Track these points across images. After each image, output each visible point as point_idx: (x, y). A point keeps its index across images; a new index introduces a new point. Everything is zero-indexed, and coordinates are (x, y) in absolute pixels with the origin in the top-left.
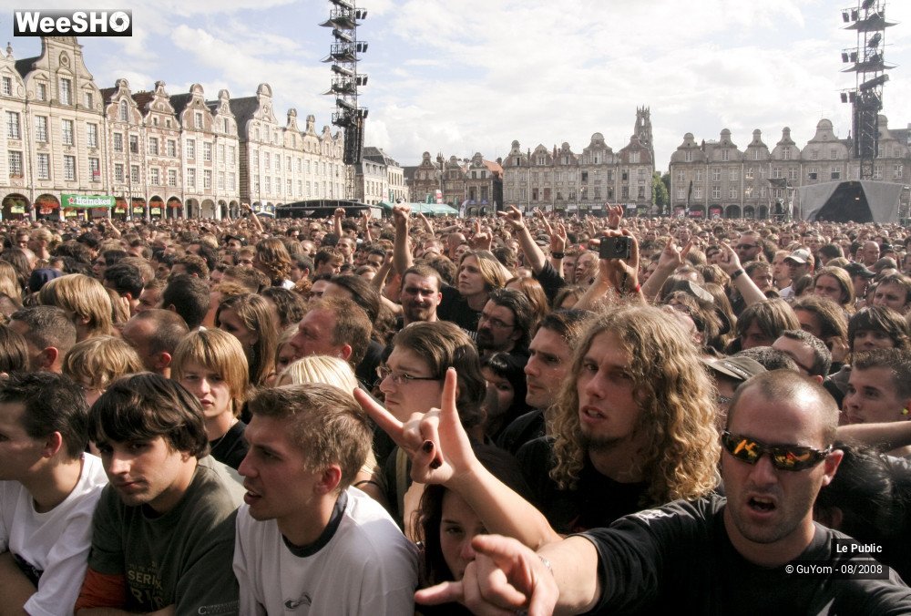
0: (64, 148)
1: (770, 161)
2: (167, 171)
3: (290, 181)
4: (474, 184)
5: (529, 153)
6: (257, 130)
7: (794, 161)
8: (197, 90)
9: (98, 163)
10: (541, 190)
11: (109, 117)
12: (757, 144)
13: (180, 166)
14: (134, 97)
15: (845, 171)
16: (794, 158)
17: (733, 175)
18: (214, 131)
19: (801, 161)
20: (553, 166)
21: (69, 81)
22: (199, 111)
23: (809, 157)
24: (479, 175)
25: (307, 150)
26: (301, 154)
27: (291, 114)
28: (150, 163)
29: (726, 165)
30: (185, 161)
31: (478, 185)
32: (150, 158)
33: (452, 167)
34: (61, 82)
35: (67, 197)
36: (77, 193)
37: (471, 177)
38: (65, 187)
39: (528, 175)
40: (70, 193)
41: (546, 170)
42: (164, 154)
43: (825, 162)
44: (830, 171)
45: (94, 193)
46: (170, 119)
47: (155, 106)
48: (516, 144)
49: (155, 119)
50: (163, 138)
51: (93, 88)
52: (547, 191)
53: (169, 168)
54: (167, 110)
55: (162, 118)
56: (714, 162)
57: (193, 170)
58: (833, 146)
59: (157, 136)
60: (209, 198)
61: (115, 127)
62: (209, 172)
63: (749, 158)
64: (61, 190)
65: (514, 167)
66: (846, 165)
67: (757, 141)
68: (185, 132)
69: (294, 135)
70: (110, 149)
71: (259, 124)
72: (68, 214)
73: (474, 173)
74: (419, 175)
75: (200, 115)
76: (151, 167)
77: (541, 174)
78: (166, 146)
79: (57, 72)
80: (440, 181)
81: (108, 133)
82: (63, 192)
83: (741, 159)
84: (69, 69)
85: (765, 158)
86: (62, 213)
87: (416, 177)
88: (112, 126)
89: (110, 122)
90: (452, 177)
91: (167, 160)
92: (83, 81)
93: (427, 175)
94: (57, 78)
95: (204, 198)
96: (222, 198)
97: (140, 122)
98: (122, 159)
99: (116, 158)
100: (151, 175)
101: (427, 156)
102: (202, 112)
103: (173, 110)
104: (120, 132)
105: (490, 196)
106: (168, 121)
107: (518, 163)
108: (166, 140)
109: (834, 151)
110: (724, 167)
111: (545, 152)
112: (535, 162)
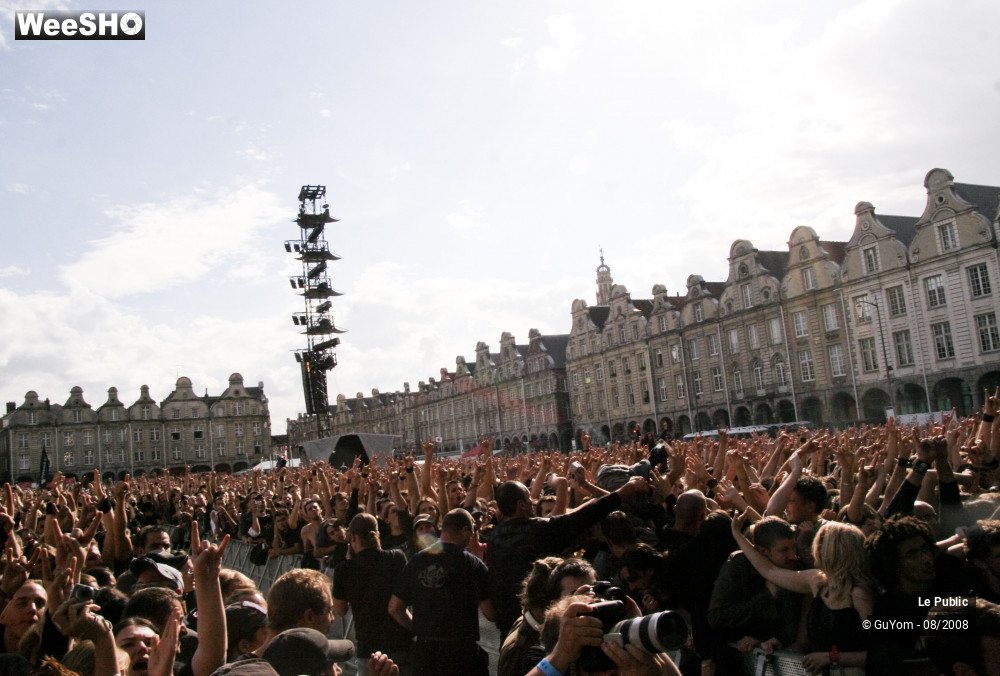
1: (129, 421)
7: (156, 420)
12: (113, 402)
15: (208, 429)
16: (155, 417)
17: (89, 438)
19: (163, 421)
23: (170, 416)
29: (80, 427)
43: (187, 421)
44: (192, 430)
56: (63, 424)
58: (194, 404)
63: (105, 419)
66: (208, 424)
67: (113, 400)
83: (96, 420)
85: (123, 418)
109: (195, 410)
110: (77, 430)
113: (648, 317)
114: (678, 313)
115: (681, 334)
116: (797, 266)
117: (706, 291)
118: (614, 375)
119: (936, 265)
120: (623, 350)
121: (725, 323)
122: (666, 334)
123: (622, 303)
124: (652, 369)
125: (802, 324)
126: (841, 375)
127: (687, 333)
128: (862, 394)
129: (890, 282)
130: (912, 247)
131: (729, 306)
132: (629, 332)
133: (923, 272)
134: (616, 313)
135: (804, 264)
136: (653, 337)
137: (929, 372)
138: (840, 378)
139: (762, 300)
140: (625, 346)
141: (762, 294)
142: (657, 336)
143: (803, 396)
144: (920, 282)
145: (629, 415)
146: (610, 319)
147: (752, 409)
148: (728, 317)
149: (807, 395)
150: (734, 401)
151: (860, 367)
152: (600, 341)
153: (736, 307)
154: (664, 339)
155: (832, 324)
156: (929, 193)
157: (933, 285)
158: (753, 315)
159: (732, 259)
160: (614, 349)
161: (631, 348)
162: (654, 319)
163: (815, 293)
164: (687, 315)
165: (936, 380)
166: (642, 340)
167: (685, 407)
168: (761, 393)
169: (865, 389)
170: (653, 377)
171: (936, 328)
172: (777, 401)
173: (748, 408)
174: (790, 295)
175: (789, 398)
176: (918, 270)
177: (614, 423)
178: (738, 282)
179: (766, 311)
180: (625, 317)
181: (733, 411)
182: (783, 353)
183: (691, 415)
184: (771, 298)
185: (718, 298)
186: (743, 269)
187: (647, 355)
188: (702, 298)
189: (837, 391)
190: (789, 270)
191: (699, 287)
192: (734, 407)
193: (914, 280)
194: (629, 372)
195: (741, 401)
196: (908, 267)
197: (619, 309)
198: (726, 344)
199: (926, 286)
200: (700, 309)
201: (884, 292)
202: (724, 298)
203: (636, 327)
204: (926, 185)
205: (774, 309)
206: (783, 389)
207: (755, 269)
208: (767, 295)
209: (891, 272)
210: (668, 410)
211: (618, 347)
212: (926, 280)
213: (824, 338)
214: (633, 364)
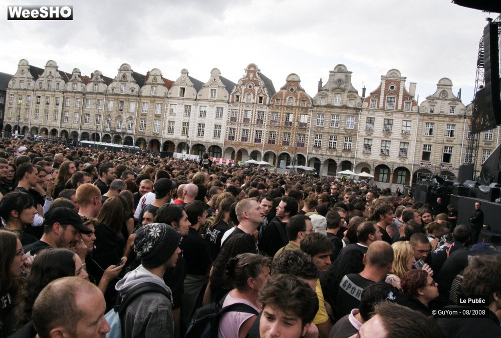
113: (66, 81)
114: (84, 85)
115: (84, 94)
116: (150, 84)
117: (102, 80)
118: (38, 103)
119: (206, 102)
120: (47, 93)
121: (109, 96)
122: (75, 92)
123: (53, 71)
124: (63, 106)
125: (146, 108)
126: (157, 132)
127: (87, 95)
128: (164, 141)
129: (188, 103)
130: (199, 93)
131: (113, 90)
132: (53, 85)
133: (201, 103)
134: (48, 74)
135: (153, 84)
136: (67, 92)
137: (193, 140)
138: (156, 134)
139: (130, 92)
140: (49, 91)
141: (131, 90)
142: (70, 92)
143: (138, 137)
144: (199, 107)
145: (43, 124)
146: (43, 75)
147: (112, 136)
148: (110, 94)
149: (140, 137)
150: (104, 131)
151: (166, 130)
152: (34, 84)
153: (115, 92)
154: (73, 94)
155: (158, 112)
156: (211, 76)
157: (203, 109)
158: (124, 97)
159: (120, 70)
160: (42, 91)
161: (53, 93)
162: (70, 84)
163: (155, 97)
164: (90, 87)
165: (194, 143)
166: (60, 91)
167: (78, 128)
168: (119, 131)
169: (166, 140)
170: (63, 109)
171: (200, 125)
172: (125, 136)
173: (111, 135)
174: (143, 94)
175: (132, 136)
176: (199, 102)
177: (32, 126)
178: (120, 81)
179: (130, 97)
180: (53, 77)
181: (103, 135)
182: (133, 117)
183: (80, 132)
184: (134, 93)
185: (108, 85)
186: (124, 76)
187: (61, 99)
188: (100, 82)
189: (154, 138)
190: (146, 84)
191: (99, 77)
192: (104, 134)
193: (197, 105)
194: (48, 104)
195: (108, 132)
196: (196, 100)
197: (50, 73)
198: (106, 106)
199: (200, 108)
200: (97, 87)
201: (184, 106)
202: (111, 86)
203: (58, 84)
204: (211, 73)
205: (134, 98)
206: (129, 131)
207: (130, 78)
208: (133, 91)
209: (189, 99)
210: (67, 127)
211: (45, 91)
212: (201, 106)
213: (154, 115)
214: (52, 101)
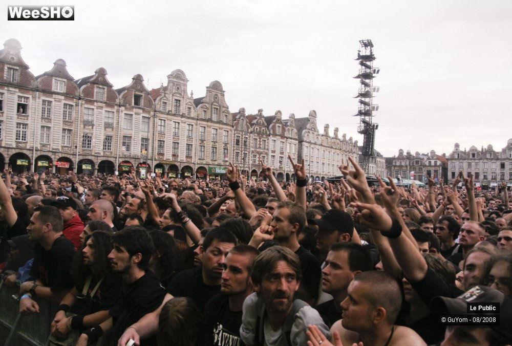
0: (212, 143)
2: (261, 156)
3: (323, 164)
4: (429, 168)
5: (465, 151)
6: (308, 135)
8: (279, 114)
9: (227, 151)
10: (473, 173)
11: (235, 127)
13: (267, 154)
14: (247, 117)
18: (286, 135)
20: (481, 159)
21: (217, 109)
22: (279, 125)
24: (433, 163)
25: (334, 147)
26: (330, 149)
27: (327, 127)
28: (253, 152)
30: (270, 151)
31: (432, 170)
32: (253, 149)
33: (417, 159)
34: (213, 110)
35: (212, 168)
36: (216, 166)
37: (427, 164)
38: (211, 163)
39: (465, 164)
40: (213, 166)
41: (477, 161)
42: (260, 148)
45: (224, 167)
46: (264, 129)
47: (257, 122)
48: (457, 146)
49: (257, 129)
50: (260, 139)
51: (228, 112)
52: (477, 175)
53: (262, 155)
54: (263, 124)
55: (260, 128)
57: (273, 156)
59: (258, 138)
60: (281, 172)
61: (237, 133)
62: (282, 157)
64: (209, 165)
65: (455, 159)
68: (271, 136)
69: (327, 139)
70: (234, 144)
71: (309, 132)
72: (211, 177)
73: (430, 162)
74: (396, 163)
75: (279, 127)
76: (253, 154)
77: (473, 164)
78: (261, 143)
79: (212, 105)
80: (409, 167)
81: (233, 135)
82: (211, 166)
84: (218, 103)
86: (208, 177)
87: (394, 164)
88: (236, 132)
89: (235, 130)
90: (416, 164)
91: (262, 151)
92: (224, 109)
93: (401, 162)
94: (212, 108)
95: (279, 172)
96: (288, 172)
97: (250, 131)
98: (239, 150)
99: (236, 149)
100: (252, 158)
101: (401, 152)
102: (281, 125)
103: (266, 124)
104: (239, 135)
105: (440, 176)
106: (263, 130)
107: (458, 157)
108: (261, 140)
111: (476, 150)
112: (469, 156)
